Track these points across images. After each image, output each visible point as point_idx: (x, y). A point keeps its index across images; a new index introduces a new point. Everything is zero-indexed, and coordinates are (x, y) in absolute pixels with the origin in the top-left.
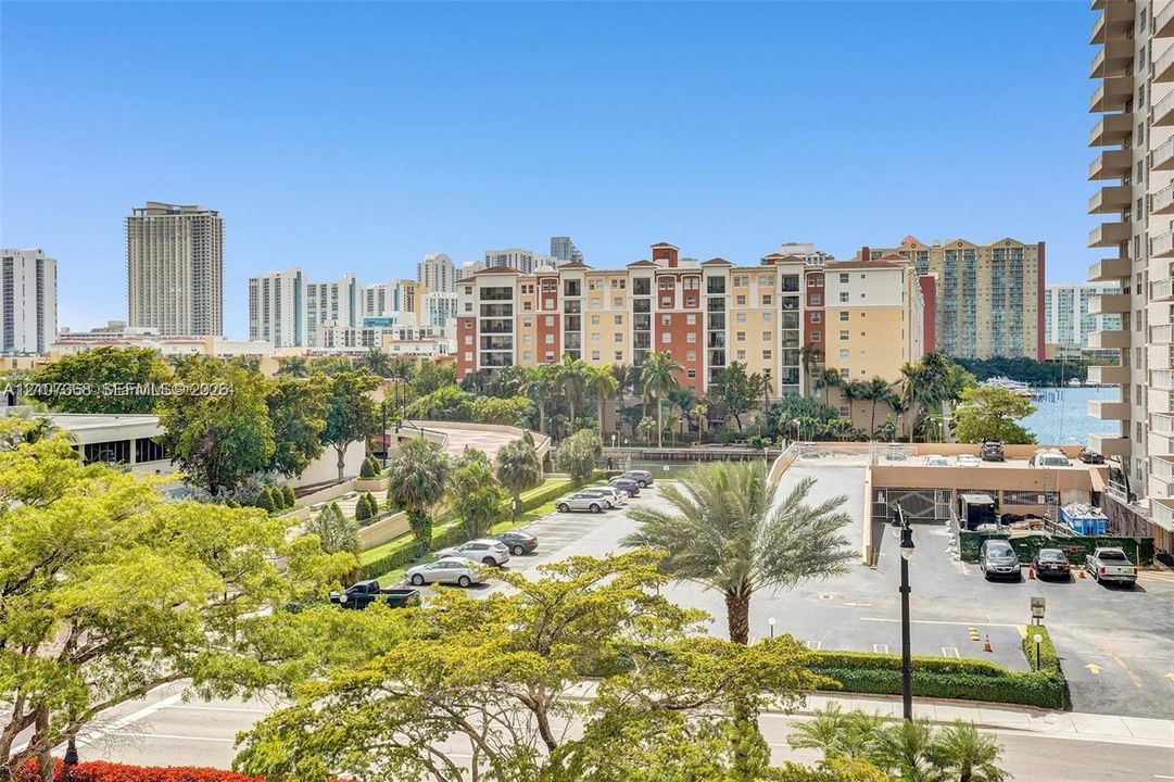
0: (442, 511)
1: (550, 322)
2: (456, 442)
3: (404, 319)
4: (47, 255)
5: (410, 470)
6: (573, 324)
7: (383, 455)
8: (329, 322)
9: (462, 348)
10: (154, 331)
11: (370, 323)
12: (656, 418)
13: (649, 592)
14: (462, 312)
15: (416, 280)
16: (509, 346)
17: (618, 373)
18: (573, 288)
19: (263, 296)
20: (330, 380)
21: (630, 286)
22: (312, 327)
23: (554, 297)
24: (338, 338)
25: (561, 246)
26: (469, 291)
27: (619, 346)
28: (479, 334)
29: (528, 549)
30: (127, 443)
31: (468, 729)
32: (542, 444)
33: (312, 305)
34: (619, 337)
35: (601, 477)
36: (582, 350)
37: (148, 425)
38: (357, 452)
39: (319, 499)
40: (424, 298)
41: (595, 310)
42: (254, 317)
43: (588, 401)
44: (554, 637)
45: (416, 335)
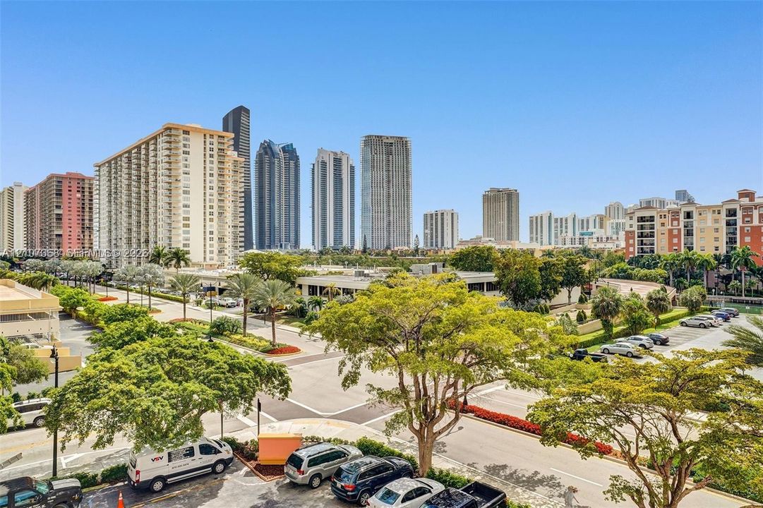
0: (618, 321)
1: (675, 232)
2: (624, 289)
3: (598, 232)
4: (455, 211)
5: (603, 301)
6: (689, 233)
7: (589, 294)
8: (564, 234)
9: (628, 245)
10: (493, 239)
11: (582, 234)
12: (741, 281)
13: (739, 371)
14: (628, 228)
15: (604, 214)
16: (653, 244)
17: (716, 258)
18: (689, 215)
19: (535, 223)
20: (565, 260)
21: (724, 213)
22: (556, 237)
23: (678, 220)
24: (568, 241)
25: (682, 195)
26: (631, 218)
27: (717, 244)
28: (636, 239)
29: (664, 342)
30: (483, 283)
31: (633, 423)
32: (671, 292)
33: (556, 227)
34: (716, 239)
35: (706, 310)
36: (694, 246)
37: (491, 277)
38: (577, 292)
39: (560, 311)
40: (609, 223)
41: (702, 226)
42: (531, 232)
43: (698, 271)
44: (681, 388)
45: (604, 240)
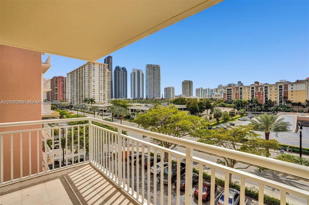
0: (221, 119)
1: (237, 93)
3: (216, 93)
4: (174, 87)
5: (216, 113)
6: (241, 94)
7: (213, 111)
8: (206, 94)
9: (224, 97)
10: (185, 95)
11: (211, 94)
12: (255, 108)
14: (224, 92)
15: (217, 88)
16: (231, 97)
17: (249, 101)
18: (241, 89)
19: (198, 91)
20: (206, 101)
21: (251, 88)
22: (204, 95)
23: (238, 90)
24: (207, 96)
25: (239, 82)
26: (225, 89)
27: (249, 97)
28: (227, 95)
29: (233, 125)
30: (182, 108)
32: (236, 111)
33: (204, 92)
34: (249, 96)
35: (245, 116)
36: (243, 97)
37: (185, 106)
38: (209, 111)
39: (205, 116)
40: (219, 91)
41: (245, 92)
42: (196, 93)
43: (243, 105)
45: (217, 96)
